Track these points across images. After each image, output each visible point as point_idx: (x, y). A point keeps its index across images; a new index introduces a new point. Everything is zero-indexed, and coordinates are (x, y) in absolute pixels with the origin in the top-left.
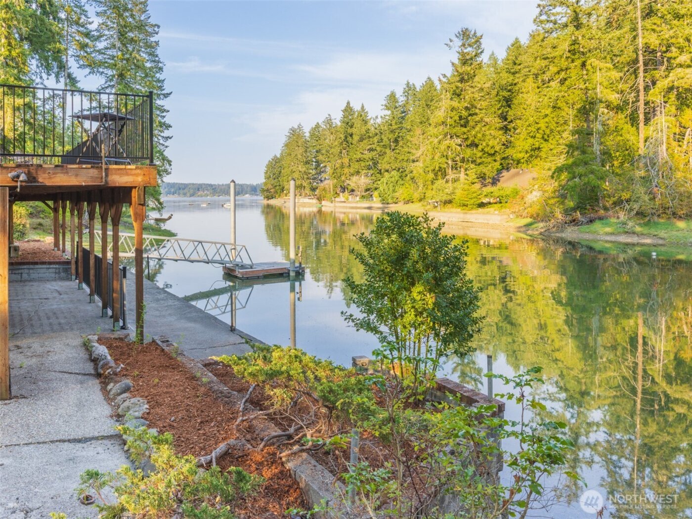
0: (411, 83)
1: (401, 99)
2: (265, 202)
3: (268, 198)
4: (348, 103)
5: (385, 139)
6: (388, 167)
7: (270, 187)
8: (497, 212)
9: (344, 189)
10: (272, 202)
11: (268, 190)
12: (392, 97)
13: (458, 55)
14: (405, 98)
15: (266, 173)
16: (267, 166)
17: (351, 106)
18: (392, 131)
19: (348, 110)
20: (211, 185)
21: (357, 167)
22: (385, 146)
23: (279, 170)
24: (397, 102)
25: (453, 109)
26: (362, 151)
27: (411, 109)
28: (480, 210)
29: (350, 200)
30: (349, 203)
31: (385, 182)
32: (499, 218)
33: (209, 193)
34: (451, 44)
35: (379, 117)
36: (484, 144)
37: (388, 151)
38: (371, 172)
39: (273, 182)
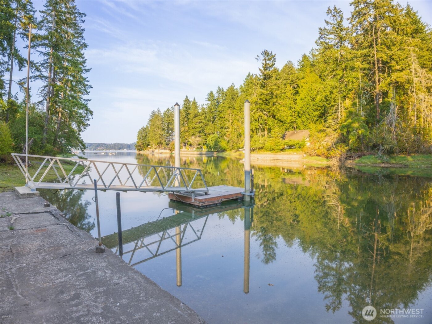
0: (221, 87)
1: (216, 96)
2: (137, 152)
3: (139, 150)
4: (187, 97)
5: (208, 116)
6: (210, 132)
7: (141, 144)
8: (295, 153)
9: (186, 144)
10: (141, 152)
11: (139, 146)
12: (211, 94)
13: (262, 64)
14: (217, 95)
15: (138, 136)
16: (139, 133)
17: (188, 98)
18: (212, 113)
19: (187, 100)
20: (105, 144)
21: (193, 132)
22: (208, 121)
23: (145, 134)
24: (214, 97)
25: (262, 94)
26: (196, 123)
27: (221, 101)
28: (282, 152)
29: (190, 150)
30: (190, 151)
31: (210, 139)
32: (298, 156)
33: (104, 148)
34: (258, 58)
35: (205, 104)
36: (279, 115)
37: (210, 123)
38: (201, 134)
39: (142, 141)
